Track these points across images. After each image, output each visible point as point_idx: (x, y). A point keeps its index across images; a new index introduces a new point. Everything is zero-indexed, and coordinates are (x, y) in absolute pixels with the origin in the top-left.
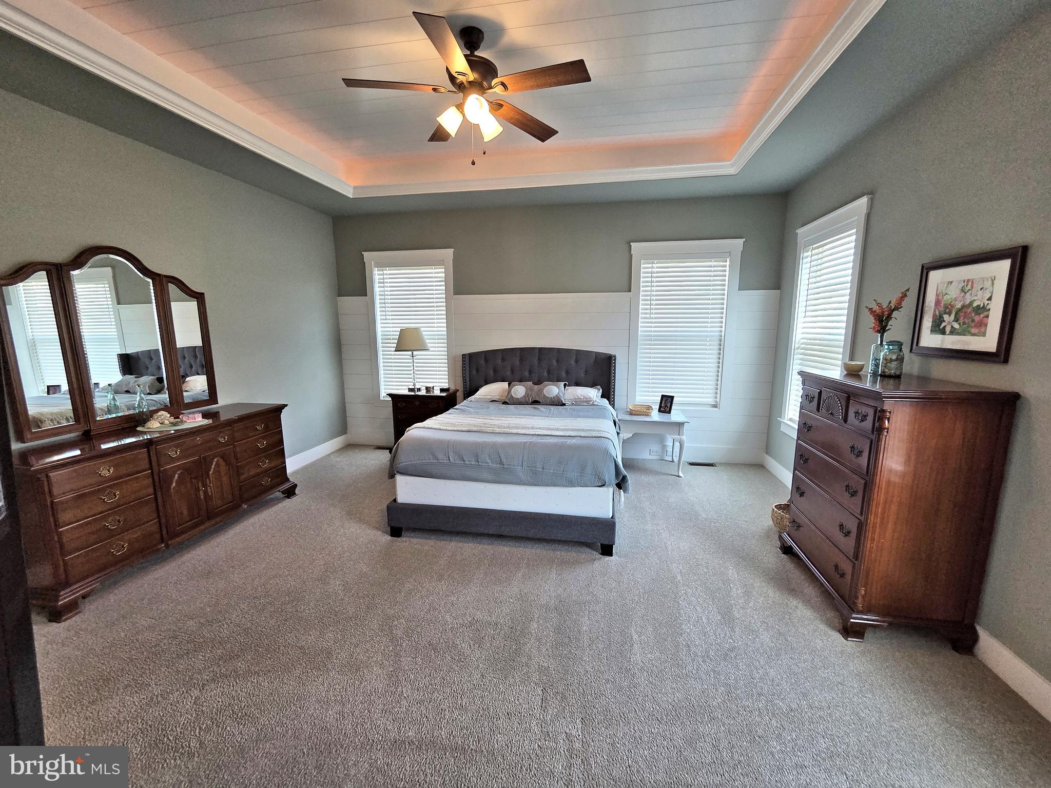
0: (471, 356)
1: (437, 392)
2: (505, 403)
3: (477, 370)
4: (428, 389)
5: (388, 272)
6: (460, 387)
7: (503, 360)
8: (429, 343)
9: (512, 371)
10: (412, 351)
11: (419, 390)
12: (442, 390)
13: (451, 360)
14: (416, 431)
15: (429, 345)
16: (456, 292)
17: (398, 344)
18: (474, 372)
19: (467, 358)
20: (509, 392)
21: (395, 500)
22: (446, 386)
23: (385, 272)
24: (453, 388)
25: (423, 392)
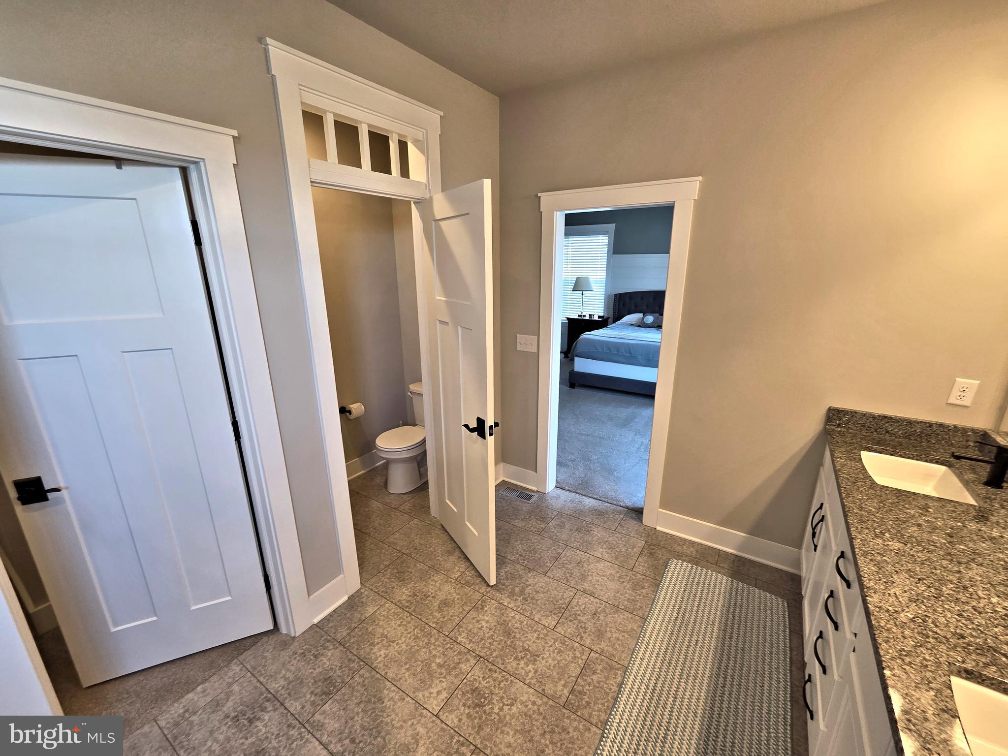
0: (620, 295)
1: (596, 318)
2: (639, 326)
3: (624, 305)
4: (590, 315)
5: (571, 239)
6: (611, 315)
7: (642, 299)
8: (594, 286)
9: (647, 306)
10: (583, 291)
11: (585, 316)
12: (599, 317)
13: (607, 298)
14: (587, 335)
15: (593, 287)
16: (614, 253)
17: (574, 286)
18: (621, 306)
19: (618, 296)
20: (643, 319)
21: (573, 370)
22: (602, 314)
23: (569, 239)
24: (606, 316)
25: (587, 318)
